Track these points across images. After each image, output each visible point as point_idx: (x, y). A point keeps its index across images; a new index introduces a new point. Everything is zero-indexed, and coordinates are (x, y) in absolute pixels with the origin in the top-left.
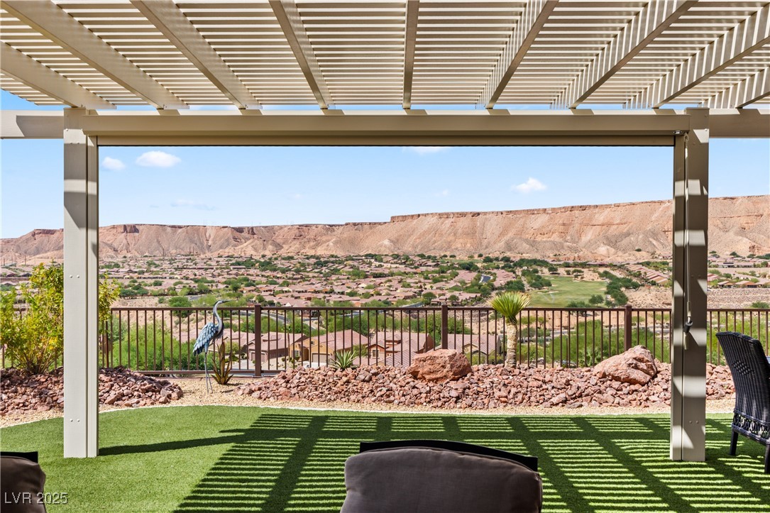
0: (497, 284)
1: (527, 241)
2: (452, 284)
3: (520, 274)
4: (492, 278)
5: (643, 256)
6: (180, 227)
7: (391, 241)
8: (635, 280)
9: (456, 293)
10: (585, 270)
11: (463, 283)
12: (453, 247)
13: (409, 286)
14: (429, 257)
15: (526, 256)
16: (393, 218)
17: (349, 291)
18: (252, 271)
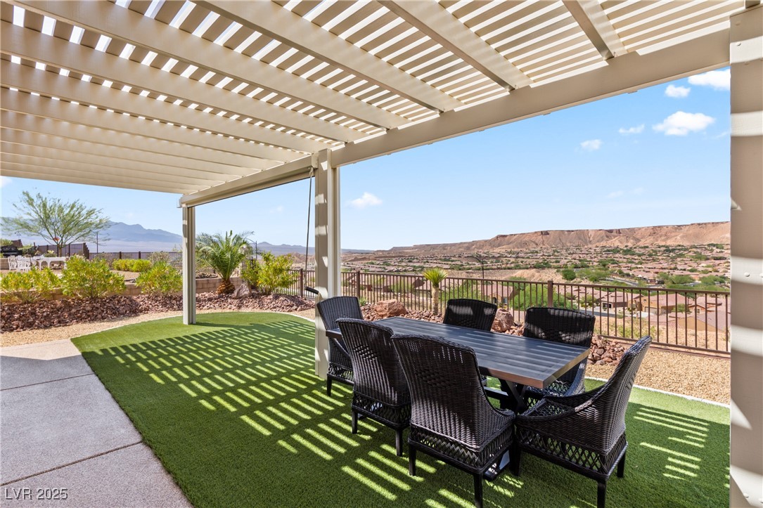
6: (573, 231)
18: (617, 255)
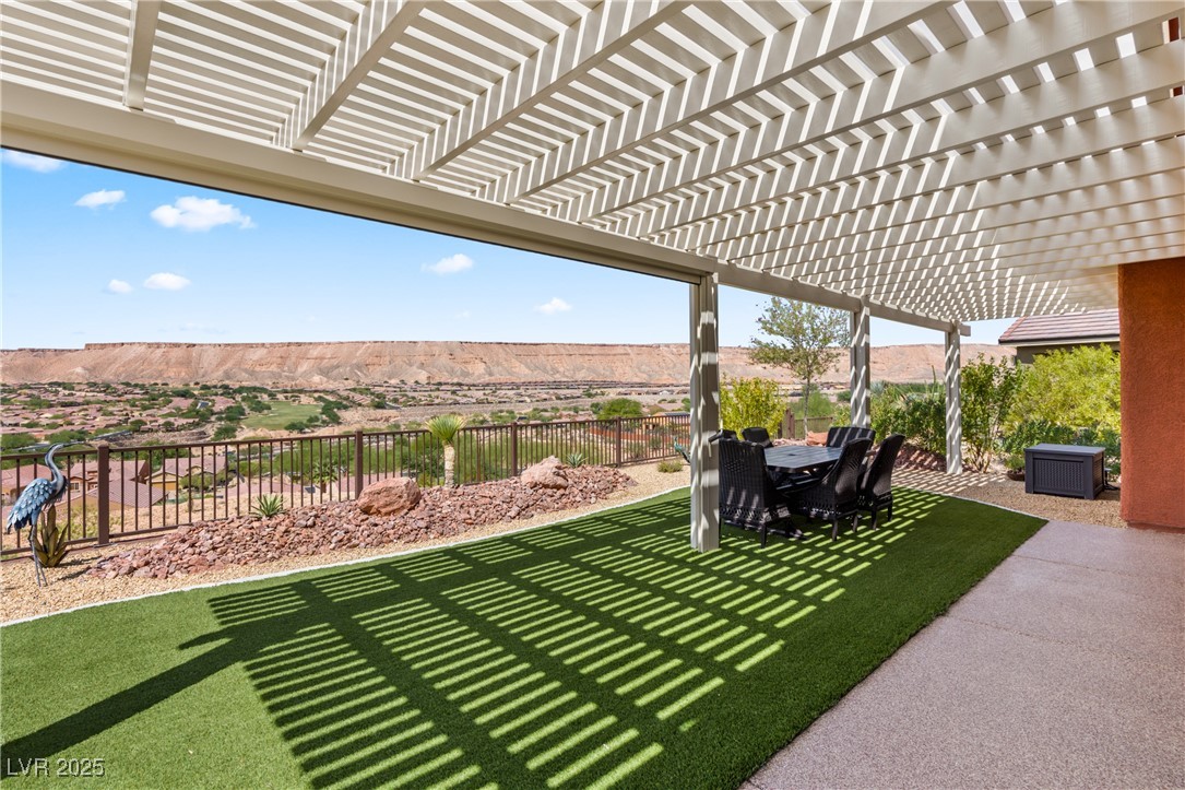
0: (216, 409)
1: (246, 371)
2: (166, 410)
3: (240, 400)
4: (210, 404)
5: (351, 384)
7: (85, 369)
8: (345, 403)
9: (172, 419)
10: (302, 396)
11: (179, 409)
12: (165, 376)
13: (111, 414)
14: (136, 386)
15: (245, 384)
16: (87, 345)
17: (26, 422)
